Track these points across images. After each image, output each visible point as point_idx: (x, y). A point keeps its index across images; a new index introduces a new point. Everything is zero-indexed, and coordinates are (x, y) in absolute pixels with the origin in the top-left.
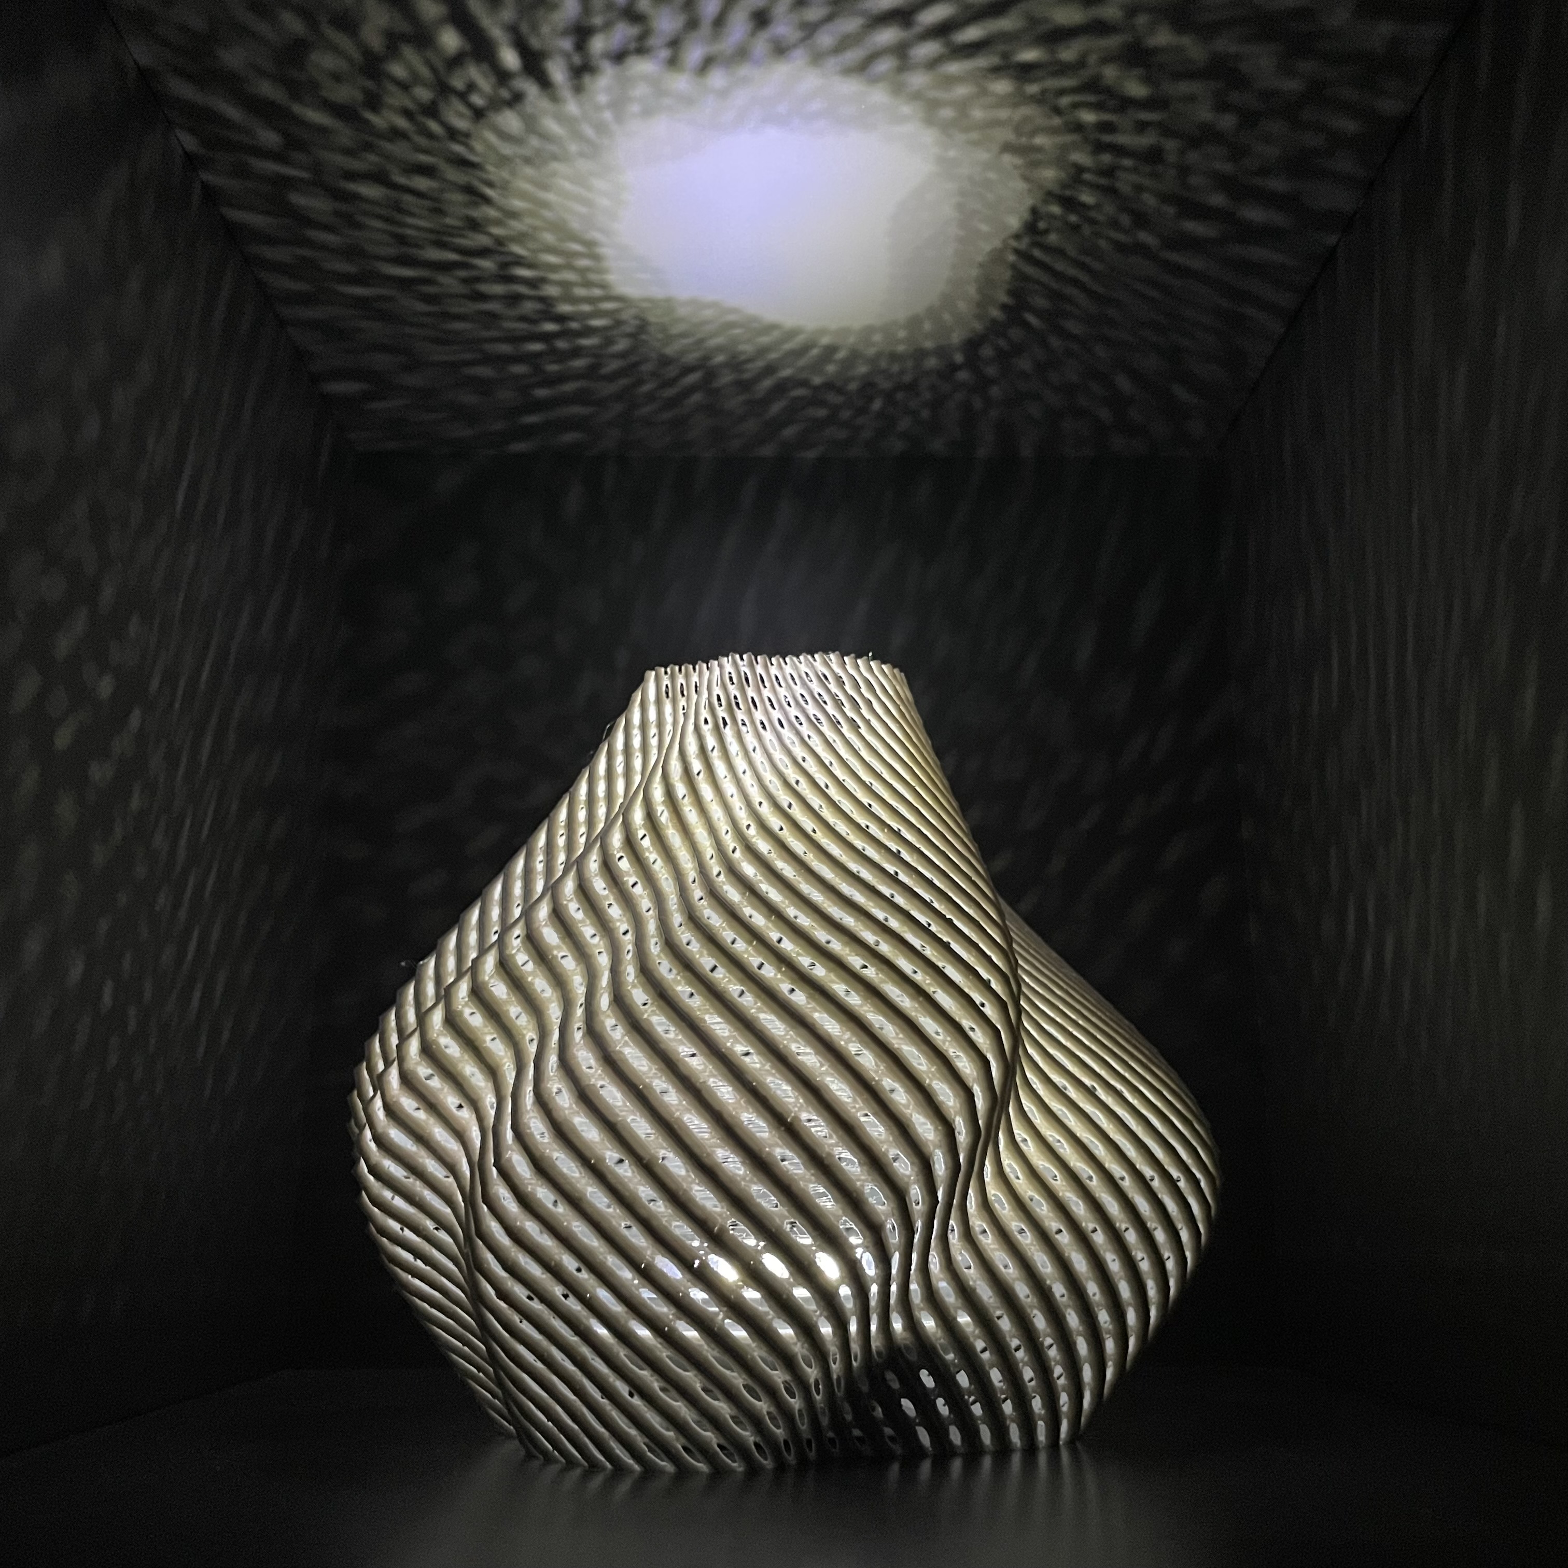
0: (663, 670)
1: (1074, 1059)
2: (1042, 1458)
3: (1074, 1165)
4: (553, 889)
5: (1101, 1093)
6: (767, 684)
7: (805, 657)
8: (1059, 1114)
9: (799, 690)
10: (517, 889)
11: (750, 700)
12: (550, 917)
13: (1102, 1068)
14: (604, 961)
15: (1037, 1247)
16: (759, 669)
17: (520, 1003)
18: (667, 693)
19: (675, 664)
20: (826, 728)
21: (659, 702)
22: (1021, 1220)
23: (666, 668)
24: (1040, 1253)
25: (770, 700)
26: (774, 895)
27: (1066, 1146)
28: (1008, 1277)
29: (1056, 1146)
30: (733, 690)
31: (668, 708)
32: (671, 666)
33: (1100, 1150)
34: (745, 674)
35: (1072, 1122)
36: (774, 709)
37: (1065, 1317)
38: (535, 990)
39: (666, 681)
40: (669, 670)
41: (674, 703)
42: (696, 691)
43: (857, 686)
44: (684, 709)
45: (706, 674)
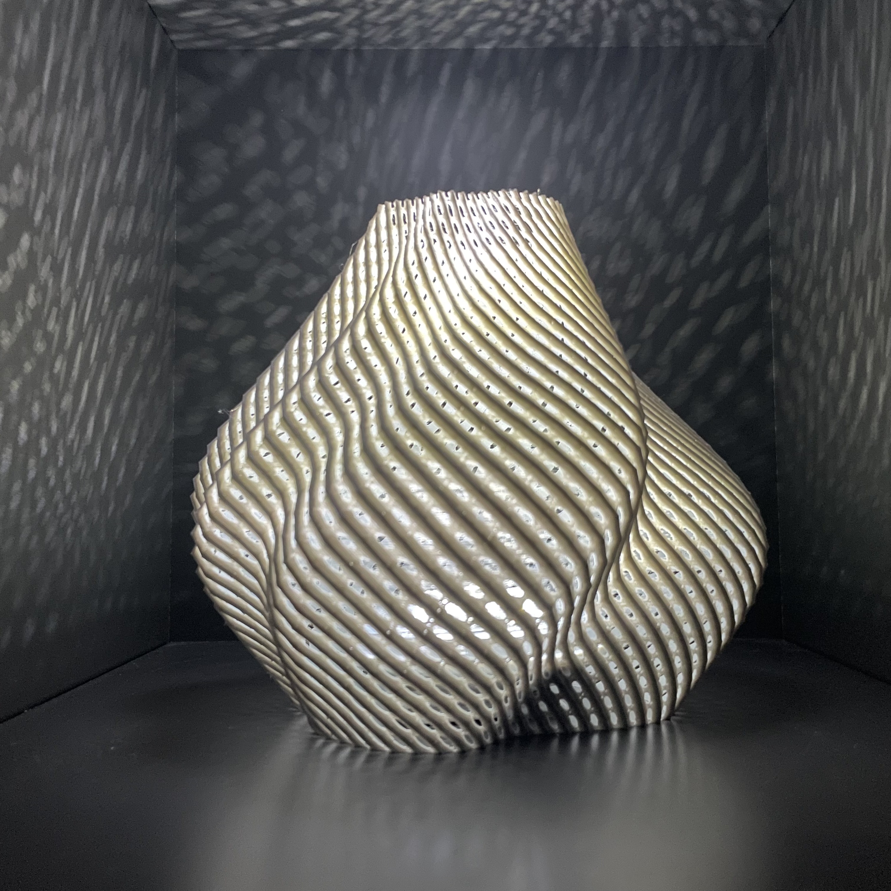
0: (390, 204)
1: (677, 476)
2: (650, 731)
3: (677, 549)
4: (318, 363)
5: (695, 498)
6: (465, 214)
7: (492, 193)
8: (668, 514)
9: (488, 218)
10: (295, 361)
11: (453, 226)
12: (317, 385)
13: (694, 480)
14: (355, 418)
15: (652, 603)
16: (460, 203)
17: (298, 446)
18: (394, 221)
19: (399, 200)
20: (508, 246)
21: (388, 228)
22: (642, 586)
23: (392, 202)
24: (654, 607)
25: (467, 226)
26: (474, 371)
27: (672, 536)
28: (632, 623)
29: (665, 536)
30: (441, 219)
31: (394, 230)
32: (396, 200)
33: (694, 537)
34: (449, 207)
35: (677, 519)
36: (470, 232)
37: (668, 645)
38: (308, 437)
39: (393, 212)
40: (395, 204)
41: (399, 227)
42: (415, 220)
43: (530, 216)
44: (406, 233)
45: (421, 206)
